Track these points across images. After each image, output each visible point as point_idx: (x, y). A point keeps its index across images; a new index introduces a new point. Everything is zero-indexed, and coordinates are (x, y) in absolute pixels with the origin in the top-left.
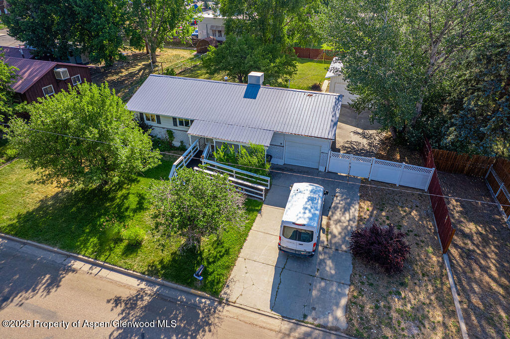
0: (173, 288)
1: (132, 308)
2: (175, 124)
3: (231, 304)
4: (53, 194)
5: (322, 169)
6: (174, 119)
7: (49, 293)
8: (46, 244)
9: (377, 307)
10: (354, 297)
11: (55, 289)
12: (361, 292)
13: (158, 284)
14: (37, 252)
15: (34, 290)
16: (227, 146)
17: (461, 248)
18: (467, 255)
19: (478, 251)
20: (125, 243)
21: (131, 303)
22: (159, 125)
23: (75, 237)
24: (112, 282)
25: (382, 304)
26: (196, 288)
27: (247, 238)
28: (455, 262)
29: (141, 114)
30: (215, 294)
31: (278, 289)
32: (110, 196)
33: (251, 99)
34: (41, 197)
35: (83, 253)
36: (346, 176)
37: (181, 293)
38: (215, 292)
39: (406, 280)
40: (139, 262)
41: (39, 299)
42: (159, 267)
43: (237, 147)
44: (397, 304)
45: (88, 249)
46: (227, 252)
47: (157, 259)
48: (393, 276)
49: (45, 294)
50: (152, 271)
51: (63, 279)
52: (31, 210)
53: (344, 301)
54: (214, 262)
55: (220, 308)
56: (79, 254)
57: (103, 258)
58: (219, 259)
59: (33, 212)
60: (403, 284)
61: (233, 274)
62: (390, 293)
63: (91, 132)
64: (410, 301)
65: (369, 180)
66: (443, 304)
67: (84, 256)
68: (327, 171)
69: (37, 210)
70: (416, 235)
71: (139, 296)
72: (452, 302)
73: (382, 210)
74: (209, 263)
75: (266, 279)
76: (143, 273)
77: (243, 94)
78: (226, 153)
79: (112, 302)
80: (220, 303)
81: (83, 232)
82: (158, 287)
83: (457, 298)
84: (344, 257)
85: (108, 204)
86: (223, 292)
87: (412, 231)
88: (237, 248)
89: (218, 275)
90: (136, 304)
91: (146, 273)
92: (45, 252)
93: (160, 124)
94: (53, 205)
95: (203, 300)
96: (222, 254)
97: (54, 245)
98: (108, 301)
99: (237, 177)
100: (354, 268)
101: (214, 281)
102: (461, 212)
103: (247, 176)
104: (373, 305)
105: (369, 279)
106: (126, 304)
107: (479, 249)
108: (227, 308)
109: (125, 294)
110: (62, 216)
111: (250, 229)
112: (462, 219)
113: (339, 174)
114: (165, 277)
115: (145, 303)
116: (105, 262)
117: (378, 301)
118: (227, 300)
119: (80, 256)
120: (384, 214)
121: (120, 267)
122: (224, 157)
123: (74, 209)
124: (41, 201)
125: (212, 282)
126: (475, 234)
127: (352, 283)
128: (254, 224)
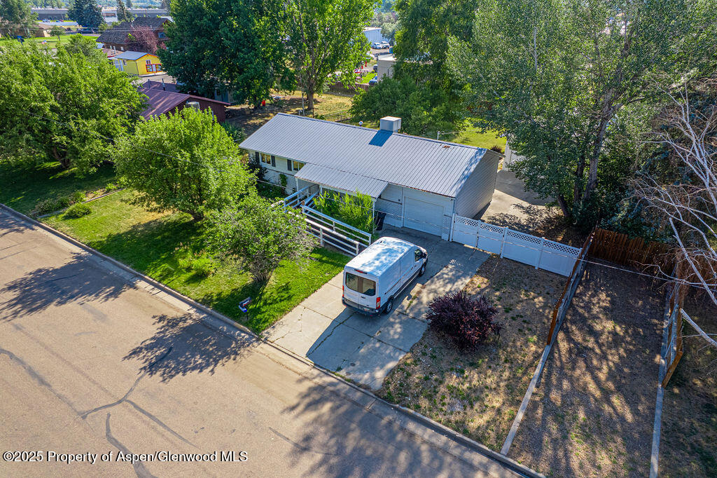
0: (219, 319)
1: (173, 327)
2: (290, 169)
3: (268, 342)
4: (146, 222)
5: (445, 237)
6: (289, 161)
7: (106, 300)
8: (122, 262)
9: (427, 379)
10: (405, 364)
11: (112, 299)
12: (416, 362)
13: (207, 313)
14: (111, 267)
15: (96, 296)
16: (332, 193)
17: (576, 344)
18: (580, 352)
19: (598, 351)
20: (193, 272)
21: (174, 323)
22: (273, 168)
23: (149, 261)
24: (165, 303)
25: (435, 377)
26: (240, 322)
27: (319, 291)
28: (556, 355)
29: (257, 153)
30: (257, 331)
31: (325, 340)
32: (198, 231)
33: (376, 147)
34: (135, 223)
35: (150, 275)
36: (474, 249)
37: (224, 325)
38: (257, 329)
39: (480, 361)
40: (197, 291)
41: (97, 303)
42: (215, 298)
43: (342, 195)
44: (453, 380)
45: (156, 272)
46: (289, 298)
47: (216, 292)
48: (465, 354)
49: (103, 300)
50: (207, 301)
51: (124, 293)
52: (122, 232)
53: (391, 365)
54: (271, 304)
55: (255, 344)
56: (146, 275)
57: (165, 282)
58: (277, 302)
59: (123, 234)
60: (473, 365)
61: (285, 318)
62: (452, 369)
63: (182, 156)
64: (470, 382)
65: (502, 257)
66: (512, 393)
67: (150, 277)
68: (451, 240)
69: (126, 233)
70: (525, 322)
71: (183, 319)
72: (523, 393)
73: (497, 290)
74: (265, 304)
75: (317, 329)
76: (197, 301)
77: (370, 140)
78: (328, 201)
79: (157, 318)
80: (258, 340)
81: (159, 258)
82: (205, 315)
83: (533, 388)
84: (418, 326)
85: (193, 238)
86: (266, 331)
87: (521, 317)
88: (302, 296)
89: (268, 315)
90: (177, 324)
91: (200, 301)
92: (119, 269)
93: (275, 166)
94: (141, 231)
95: (243, 334)
96: (283, 299)
97: (128, 264)
98: (154, 317)
99: (337, 230)
100: (423, 338)
101: (261, 319)
102: (605, 308)
103: (346, 229)
104: (423, 376)
105: (434, 352)
106: (169, 322)
107: (600, 349)
108: (263, 345)
109: (171, 314)
110: (145, 242)
111: (327, 282)
112: (601, 316)
113: (465, 245)
114: (216, 308)
115: (186, 325)
116: (166, 285)
117: (431, 374)
118: (266, 339)
119: (146, 277)
120: (497, 293)
121: (178, 292)
122: (325, 205)
123: (159, 237)
124: (134, 226)
125: (258, 321)
126: (607, 333)
127: (411, 351)
128: (334, 279)
